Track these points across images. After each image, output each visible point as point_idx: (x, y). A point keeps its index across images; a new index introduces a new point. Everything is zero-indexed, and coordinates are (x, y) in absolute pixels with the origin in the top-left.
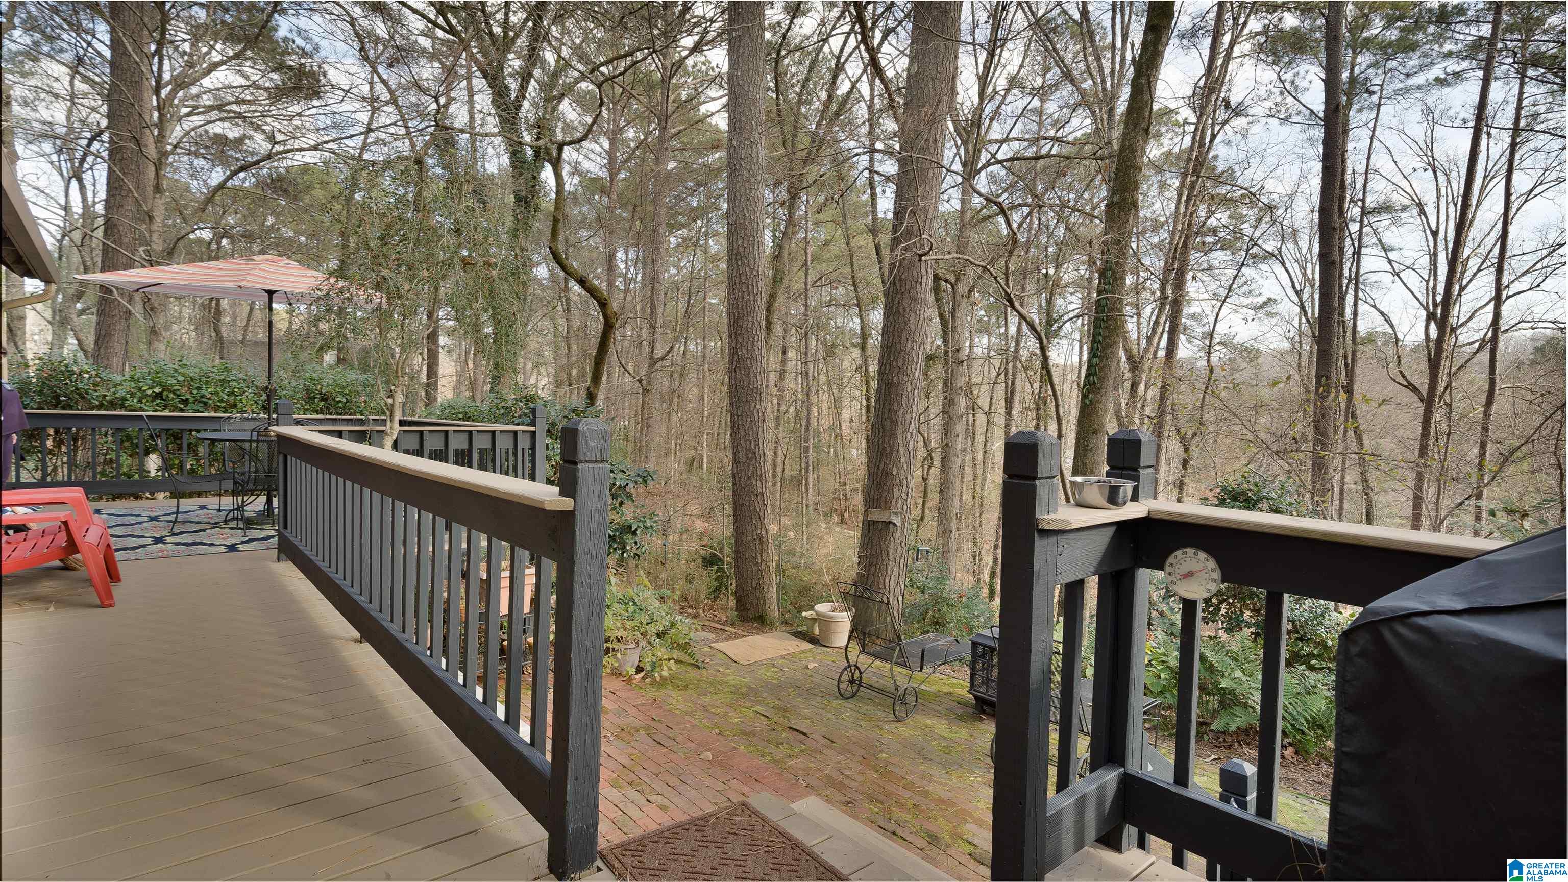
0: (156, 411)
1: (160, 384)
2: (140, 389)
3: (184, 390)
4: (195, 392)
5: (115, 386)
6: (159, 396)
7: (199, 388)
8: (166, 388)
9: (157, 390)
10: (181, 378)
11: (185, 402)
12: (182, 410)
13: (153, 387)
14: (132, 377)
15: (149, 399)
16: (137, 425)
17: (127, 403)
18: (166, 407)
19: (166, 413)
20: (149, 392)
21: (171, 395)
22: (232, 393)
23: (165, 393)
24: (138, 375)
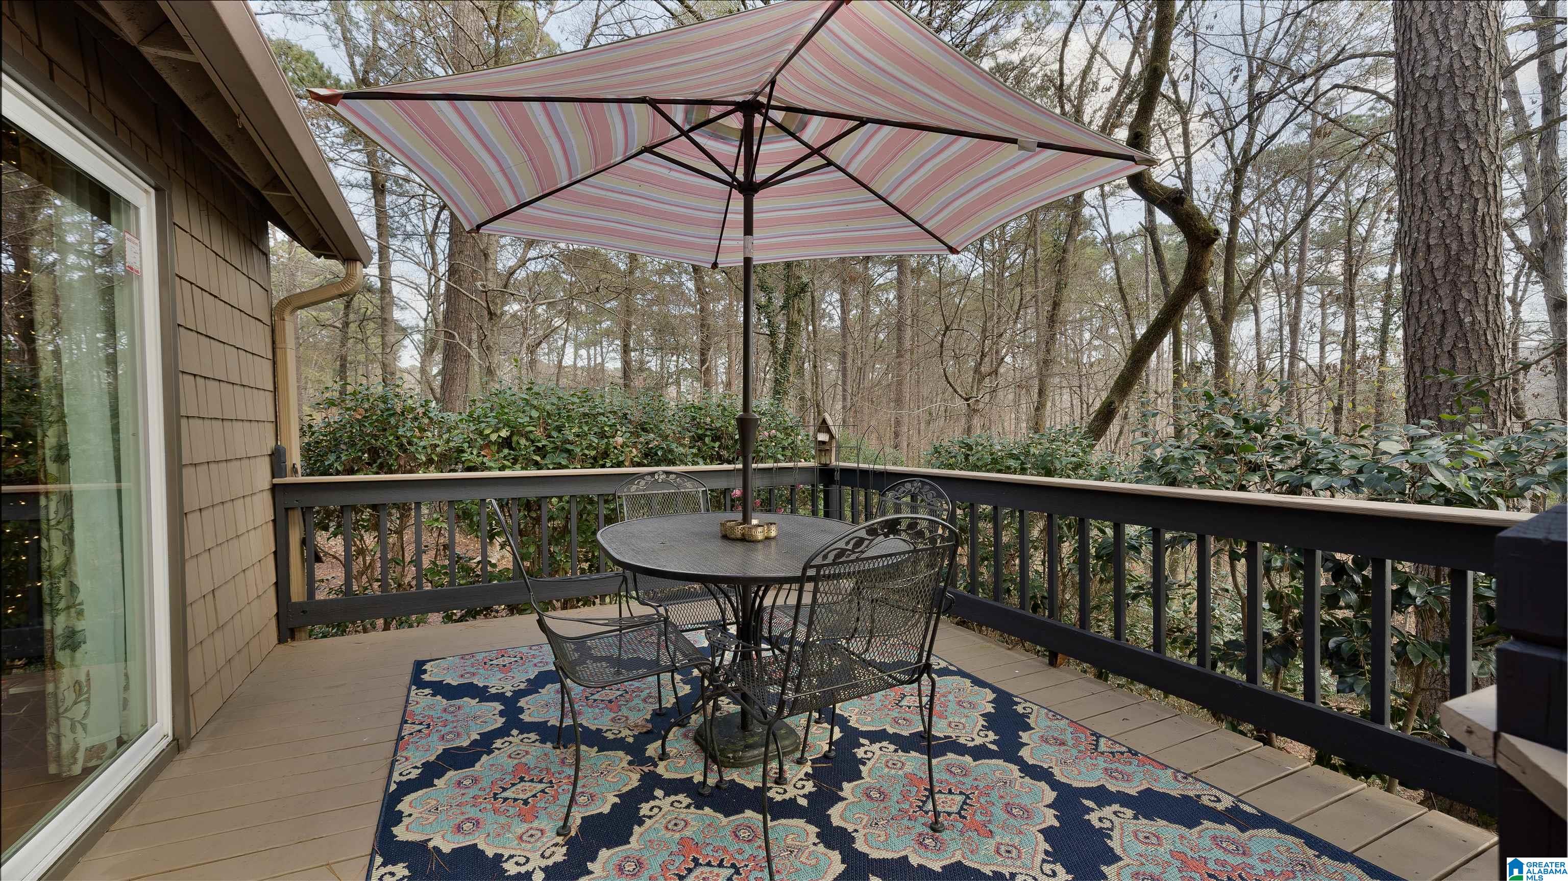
0: (502, 468)
1: (507, 424)
2: (481, 433)
3: (538, 433)
4: (555, 434)
5: (449, 431)
6: (507, 443)
7: (559, 429)
8: (516, 430)
9: (504, 433)
10: (535, 414)
11: (541, 451)
12: (538, 465)
13: (497, 430)
14: (470, 415)
15: (494, 448)
16: (476, 494)
17: (465, 456)
18: (515, 461)
19: (518, 473)
20: (494, 437)
21: (523, 441)
22: (602, 435)
23: (515, 438)
24: (479, 412)
